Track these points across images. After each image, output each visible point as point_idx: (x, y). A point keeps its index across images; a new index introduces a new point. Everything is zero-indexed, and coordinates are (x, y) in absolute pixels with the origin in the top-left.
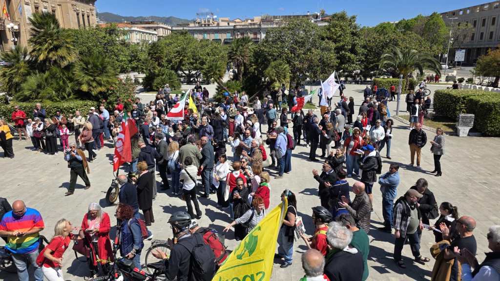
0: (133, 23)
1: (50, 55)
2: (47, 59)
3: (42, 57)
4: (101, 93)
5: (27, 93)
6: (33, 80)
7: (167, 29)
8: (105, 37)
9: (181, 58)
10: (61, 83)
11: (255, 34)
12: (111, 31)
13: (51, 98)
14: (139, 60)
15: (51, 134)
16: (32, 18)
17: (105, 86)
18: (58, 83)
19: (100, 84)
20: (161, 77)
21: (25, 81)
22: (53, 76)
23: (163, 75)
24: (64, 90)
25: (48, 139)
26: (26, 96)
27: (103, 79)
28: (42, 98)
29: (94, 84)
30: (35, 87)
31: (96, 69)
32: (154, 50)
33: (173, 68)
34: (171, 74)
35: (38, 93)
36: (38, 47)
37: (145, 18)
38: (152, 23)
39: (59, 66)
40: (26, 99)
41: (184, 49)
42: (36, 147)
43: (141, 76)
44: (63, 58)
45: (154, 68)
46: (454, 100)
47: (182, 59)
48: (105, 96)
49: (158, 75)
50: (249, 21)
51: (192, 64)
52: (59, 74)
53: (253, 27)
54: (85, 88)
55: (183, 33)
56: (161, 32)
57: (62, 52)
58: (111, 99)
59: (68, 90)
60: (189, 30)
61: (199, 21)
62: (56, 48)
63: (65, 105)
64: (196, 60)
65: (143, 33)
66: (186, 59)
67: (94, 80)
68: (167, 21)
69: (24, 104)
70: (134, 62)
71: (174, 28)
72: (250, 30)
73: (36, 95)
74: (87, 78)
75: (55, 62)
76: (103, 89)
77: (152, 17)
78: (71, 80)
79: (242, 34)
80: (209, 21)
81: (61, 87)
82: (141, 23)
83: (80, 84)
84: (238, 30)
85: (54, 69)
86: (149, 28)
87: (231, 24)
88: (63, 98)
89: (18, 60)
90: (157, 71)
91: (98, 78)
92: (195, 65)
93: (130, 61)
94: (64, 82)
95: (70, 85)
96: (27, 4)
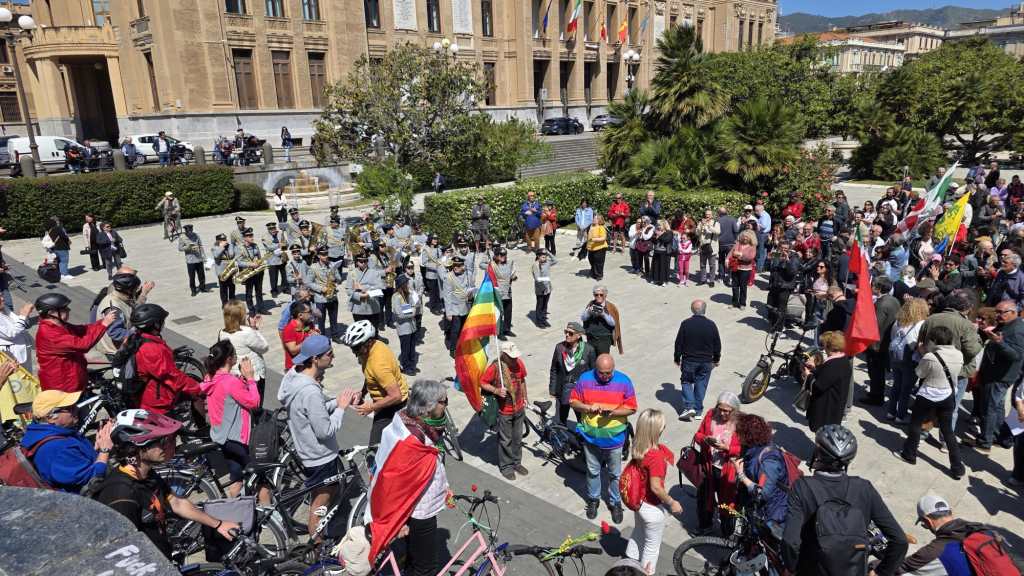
0: (850, 30)
1: (681, 106)
2: (675, 111)
3: (667, 108)
4: (761, 178)
5: (636, 172)
6: (649, 150)
7: (933, 36)
8: (787, 64)
9: (960, 103)
10: (694, 156)
12: (803, 52)
13: (672, 184)
14: (852, 111)
15: (662, 249)
16: (663, 39)
17: (772, 164)
18: (688, 157)
19: (762, 160)
20: (897, 147)
21: (636, 151)
22: (681, 143)
23: (904, 143)
24: (696, 170)
25: (657, 255)
26: (634, 176)
27: (770, 149)
28: (658, 182)
29: (752, 160)
30: (650, 162)
31: (759, 129)
33: (931, 127)
34: (925, 142)
35: (654, 173)
36: (663, 92)
37: (881, 17)
38: (897, 25)
39: (695, 125)
40: (633, 182)
41: (973, 81)
42: (635, 268)
43: (849, 146)
44: (699, 109)
45: (885, 128)
47: (963, 106)
48: (768, 183)
49: (892, 144)
51: (987, 117)
52: (693, 140)
54: (733, 167)
55: (974, 44)
56: (915, 46)
57: (701, 98)
58: (780, 191)
59: (703, 169)
60: (993, 36)
62: (692, 92)
63: (694, 197)
64: (1002, 108)
65: (871, 49)
66: (973, 105)
67: (753, 152)
68: (935, 17)
69: (630, 191)
70: (841, 114)
71: (952, 34)
73: (650, 176)
74: (740, 147)
75: (688, 117)
76: (767, 170)
77: (898, 13)
78: (711, 150)
81: (692, 164)
82: (870, 28)
83: (726, 158)
85: (689, 133)
86: (886, 38)
88: (692, 184)
89: (633, 115)
90: (890, 135)
91: (761, 148)
92: (995, 120)
93: (831, 114)
94: (699, 155)
95: (708, 160)
96: (660, 13)
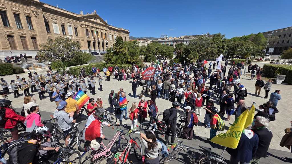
0: (140, 40)
1: (120, 50)
2: (119, 51)
3: (118, 51)
4: (134, 62)
5: (113, 62)
6: (114, 58)
7: (151, 41)
8: (133, 44)
10: (122, 59)
11: (182, 42)
12: (135, 42)
13: (119, 63)
14: (143, 52)
15: (120, 75)
16: (116, 38)
17: (135, 60)
18: (121, 59)
19: (134, 59)
21: (112, 58)
22: (120, 56)
23: (151, 56)
24: (123, 61)
25: (120, 76)
26: (112, 62)
27: (135, 57)
28: (117, 63)
29: (132, 59)
30: (115, 60)
31: (133, 54)
32: (149, 48)
33: (153, 54)
34: (153, 56)
35: (116, 62)
36: (117, 47)
37: (143, 38)
38: (146, 39)
39: (122, 53)
40: (112, 63)
41: (158, 48)
42: (116, 78)
43: (143, 57)
44: (124, 51)
45: (148, 54)
46: (274, 68)
47: (157, 51)
48: (135, 63)
49: (149, 57)
50: (180, 38)
51: (160, 53)
52: (122, 56)
53: (181, 40)
54: (129, 60)
55: (156, 42)
56: (148, 42)
57: (123, 49)
58: (137, 64)
59: (124, 61)
60: (158, 41)
61: (161, 38)
62: (122, 48)
63: (123, 65)
64: (162, 51)
65: (143, 43)
67: (132, 58)
68: (150, 38)
69: (112, 65)
70: (142, 52)
71: (153, 41)
72: (180, 41)
73: (115, 62)
74: (130, 57)
75: (121, 52)
76: (135, 61)
77: (145, 38)
78: (125, 58)
79: (177, 42)
80: (165, 38)
81: (122, 60)
82: (142, 39)
83: (128, 59)
84: (175, 41)
85: (121, 55)
86: (145, 41)
87: (173, 39)
88: (123, 63)
89: (111, 52)
90: (149, 55)
91: (133, 57)
93: (140, 52)
94: (123, 58)
95: (125, 59)
96: (110, 34)
